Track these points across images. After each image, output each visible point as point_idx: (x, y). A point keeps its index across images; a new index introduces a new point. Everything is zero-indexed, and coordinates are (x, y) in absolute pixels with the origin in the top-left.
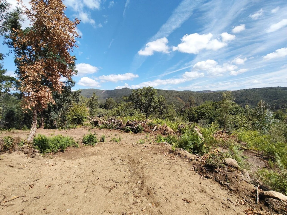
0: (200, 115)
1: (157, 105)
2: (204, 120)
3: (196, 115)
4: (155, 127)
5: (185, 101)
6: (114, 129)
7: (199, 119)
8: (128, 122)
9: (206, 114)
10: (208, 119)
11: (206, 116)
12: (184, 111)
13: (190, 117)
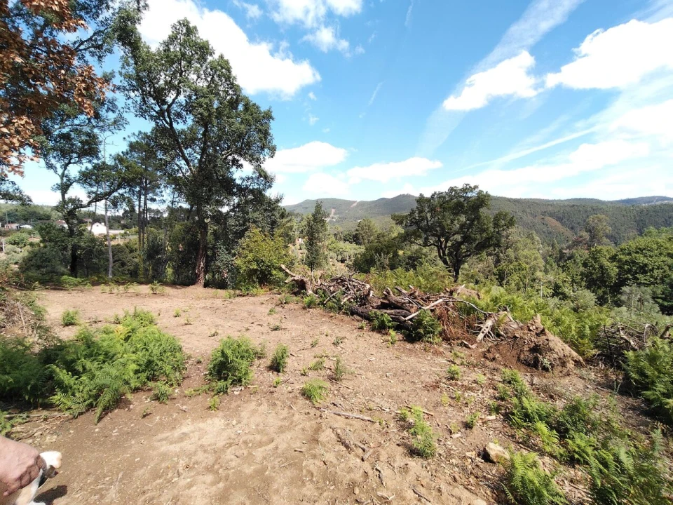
0: (629, 271)
1: (488, 239)
2: (643, 288)
3: (613, 270)
4: (489, 323)
5: (572, 228)
6: (344, 313)
7: (622, 282)
8: (388, 293)
9: (652, 270)
10: (661, 287)
11: (652, 276)
12: (570, 258)
13: (592, 274)
